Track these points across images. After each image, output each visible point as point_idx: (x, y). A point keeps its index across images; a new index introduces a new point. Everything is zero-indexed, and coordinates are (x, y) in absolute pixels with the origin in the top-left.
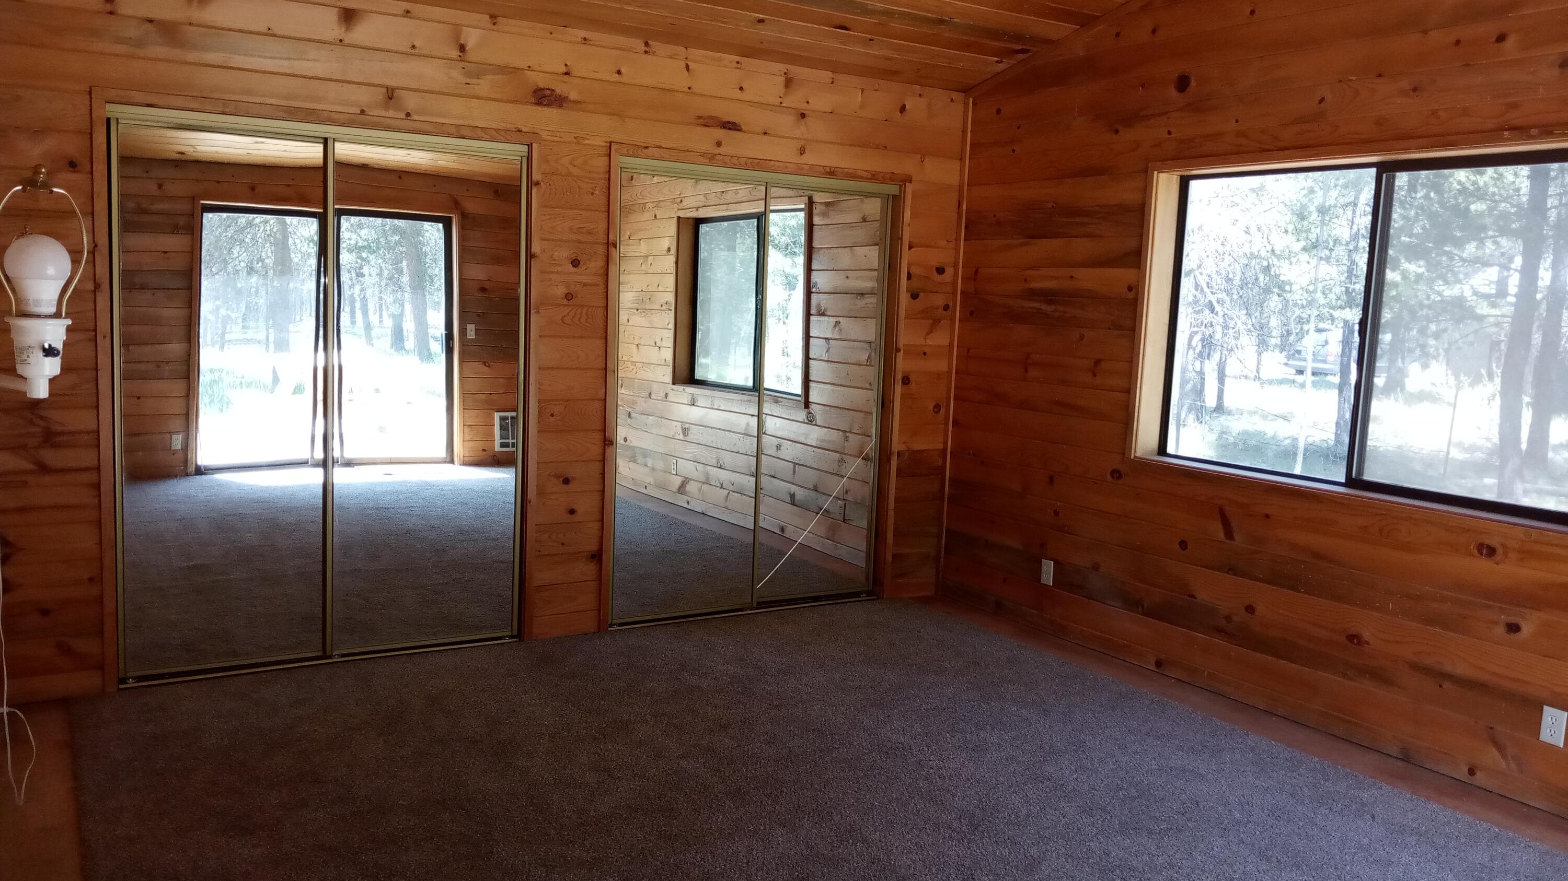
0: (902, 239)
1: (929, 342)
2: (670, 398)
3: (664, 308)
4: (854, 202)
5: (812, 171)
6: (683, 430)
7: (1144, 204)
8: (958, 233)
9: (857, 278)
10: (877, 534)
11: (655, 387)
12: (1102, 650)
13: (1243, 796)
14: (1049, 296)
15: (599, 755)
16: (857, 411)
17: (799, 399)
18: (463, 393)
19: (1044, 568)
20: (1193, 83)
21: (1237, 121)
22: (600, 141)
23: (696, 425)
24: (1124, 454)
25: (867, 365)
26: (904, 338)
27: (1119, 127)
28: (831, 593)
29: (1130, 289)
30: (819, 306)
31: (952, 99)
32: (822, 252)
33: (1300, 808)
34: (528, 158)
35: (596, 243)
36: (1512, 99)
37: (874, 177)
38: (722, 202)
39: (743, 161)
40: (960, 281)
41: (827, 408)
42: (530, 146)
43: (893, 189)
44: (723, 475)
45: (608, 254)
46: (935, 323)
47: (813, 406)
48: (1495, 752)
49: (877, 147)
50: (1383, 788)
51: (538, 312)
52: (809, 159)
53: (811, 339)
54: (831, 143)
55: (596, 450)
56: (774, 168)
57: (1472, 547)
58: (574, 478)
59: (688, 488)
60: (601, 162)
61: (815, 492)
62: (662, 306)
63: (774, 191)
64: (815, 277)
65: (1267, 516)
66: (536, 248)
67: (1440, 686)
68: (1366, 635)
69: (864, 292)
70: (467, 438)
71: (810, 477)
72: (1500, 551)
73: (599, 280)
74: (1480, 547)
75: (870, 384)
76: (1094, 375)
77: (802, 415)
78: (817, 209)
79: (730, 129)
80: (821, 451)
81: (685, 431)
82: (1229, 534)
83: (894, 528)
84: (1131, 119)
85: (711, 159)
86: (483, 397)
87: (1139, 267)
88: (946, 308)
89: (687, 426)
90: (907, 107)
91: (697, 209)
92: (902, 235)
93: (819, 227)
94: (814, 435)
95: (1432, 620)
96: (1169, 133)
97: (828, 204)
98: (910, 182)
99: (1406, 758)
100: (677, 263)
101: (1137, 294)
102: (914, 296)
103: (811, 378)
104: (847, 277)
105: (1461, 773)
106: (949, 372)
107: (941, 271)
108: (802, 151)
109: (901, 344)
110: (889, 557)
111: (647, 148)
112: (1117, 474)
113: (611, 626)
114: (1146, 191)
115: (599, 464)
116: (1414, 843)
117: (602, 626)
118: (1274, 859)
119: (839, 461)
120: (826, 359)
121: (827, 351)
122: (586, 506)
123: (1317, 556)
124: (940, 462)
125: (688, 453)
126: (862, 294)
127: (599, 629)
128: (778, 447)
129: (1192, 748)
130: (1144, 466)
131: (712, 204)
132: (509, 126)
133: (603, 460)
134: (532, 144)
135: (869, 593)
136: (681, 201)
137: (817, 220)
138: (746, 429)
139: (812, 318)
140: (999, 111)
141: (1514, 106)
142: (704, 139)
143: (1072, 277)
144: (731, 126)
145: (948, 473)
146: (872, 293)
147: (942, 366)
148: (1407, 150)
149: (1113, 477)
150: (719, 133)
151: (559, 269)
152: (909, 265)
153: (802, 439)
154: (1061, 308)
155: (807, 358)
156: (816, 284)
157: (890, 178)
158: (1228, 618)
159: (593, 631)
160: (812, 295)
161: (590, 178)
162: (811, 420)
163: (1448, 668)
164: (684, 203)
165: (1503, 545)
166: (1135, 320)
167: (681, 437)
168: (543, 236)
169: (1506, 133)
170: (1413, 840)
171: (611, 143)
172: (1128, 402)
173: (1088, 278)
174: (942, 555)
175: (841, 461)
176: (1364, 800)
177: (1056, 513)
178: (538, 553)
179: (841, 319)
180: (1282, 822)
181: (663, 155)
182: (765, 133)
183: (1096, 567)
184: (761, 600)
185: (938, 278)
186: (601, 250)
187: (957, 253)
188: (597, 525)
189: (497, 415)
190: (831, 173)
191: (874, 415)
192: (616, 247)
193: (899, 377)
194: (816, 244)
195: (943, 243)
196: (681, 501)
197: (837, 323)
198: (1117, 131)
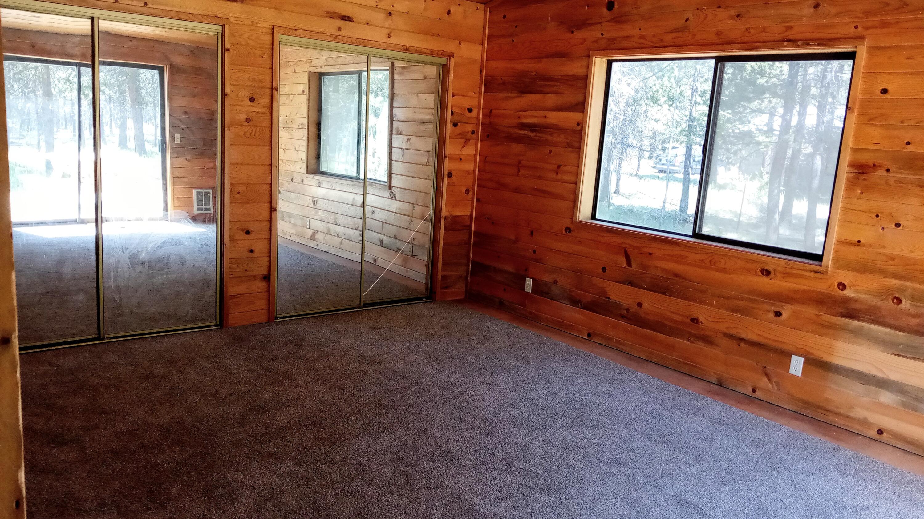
0: (448, 90)
1: (463, 152)
2: (306, 182)
3: (300, 127)
4: (419, 67)
5: (395, 47)
6: (313, 202)
7: (587, 76)
8: (480, 89)
9: (421, 113)
10: (432, 264)
11: (295, 175)
12: (558, 328)
13: (636, 406)
14: (532, 127)
15: (276, 394)
16: (420, 192)
17: (386, 184)
18: (173, 177)
19: (527, 283)
20: (616, 6)
21: (640, 29)
22: (267, 25)
23: (321, 199)
24: (572, 219)
25: (426, 165)
26: (450, 149)
27: (574, 30)
28: (406, 298)
29: (578, 124)
30: (398, 129)
31: (477, 8)
32: (400, 96)
33: (665, 412)
34: (222, 33)
35: (265, 88)
36: (788, 24)
37: (432, 53)
38: (336, 63)
39: (354, 40)
40: (481, 117)
41: (403, 190)
42: (223, 26)
43: (443, 61)
44: (339, 229)
45: (272, 95)
46: (467, 141)
47: (393, 189)
48: (766, 380)
49: (434, 35)
50: (709, 400)
51: (229, 130)
52: (393, 40)
53: (393, 148)
54: (408, 31)
55: (266, 214)
56: (373, 45)
57: (758, 271)
58: (252, 231)
59: (317, 236)
60: (268, 38)
61: (395, 239)
62: (299, 126)
63: (372, 59)
64: (395, 111)
65: (650, 254)
66: (228, 90)
67: (739, 345)
68: (701, 318)
69: (425, 122)
70: (176, 205)
71: (393, 230)
72: (772, 273)
73: (267, 111)
74: (762, 271)
75: (428, 176)
76: (557, 173)
77: (387, 194)
78: (397, 70)
79: (346, 20)
80: (398, 215)
81: (315, 203)
82: (629, 264)
83: (442, 261)
84: (581, 25)
85: (335, 38)
86: (186, 180)
87: (583, 112)
88: (473, 132)
89: (316, 199)
90: (452, 12)
91: (321, 67)
92: (448, 88)
93: (398, 81)
94: (395, 206)
95: (735, 310)
96: (602, 34)
97: (403, 68)
98: (453, 57)
99: (720, 384)
100: (308, 100)
101: (582, 127)
102: (455, 125)
103: (393, 172)
104: (415, 112)
105: (749, 391)
106: (474, 171)
107: (470, 110)
108: (389, 36)
109: (447, 154)
110: (439, 277)
111: (296, 30)
112: (568, 230)
113: (276, 318)
114: (589, 67)
115: (268, 223)
116: (725, 429)
117: (271, 319)
118: (653, 439)
119: (410, 221)
120: (402, 161)
121: (403, 156)
122: (260, 247)
123: (677, 275)
124: (469, 223)
125: (316, 215)
126: (424, 123)
127: (269, 320)
128: (373, 212)
129: (608, 381)
130: (583, 225)
131: (330, 64)
132: (210, 13)
133: (270, 221)
134: (224, 25)
135: (427, 298)
136: (311, 62)
137: (396, 77)
138: (353, 202)
139: (393, 136)
140: (505, 17)
141: (790, 28)
142: (331, 26)
143: (545, 117)
144: (347, 19)
145: (473, 229)
146: (429, 122)
147: (470, 167)
148: (732, 50)
149: (566, 232)
150: (340, 23)
151: (242, 103)
152: (452, 107)
153: (387, 208)
154: (538, 134)
155: (390, 160)
156: (395, 115)
157: (442, 54)
158: (628, 310)
159: (265, 321)
160: (394, 122)
161: (260, 47)
162: (392, 197)
163: (743, 336)
164: (313, 63)
165: (775, 270)
166: (580, 142)
167: (312, 206)
168: (232, 83)
169: (785, 43)
170: (724, 427)
171: (273, 26)
172: (576, 189)
173: (554, 118)
174: (469, 276)
175: (411, 221)
176: (699, 406)
177: (534, 252)
178: (231, 276)
179: (411, 137)
180: (656, 420)
181: (306, 34)
182: (367, 24)
183: (556, 282)
184: (366, 302)
185: (468, 114)
186: (268, 92)
187: (480, 100)
188: (267, 259)
189: (195, 191)
190: (406, 50)
191: (432, 195)
192: (277, 91)
193: (446, 172)
194: (396, 91)
195: (471, 94)
196: (313, 244)
197: (409, 139)
198: (573, 32)
